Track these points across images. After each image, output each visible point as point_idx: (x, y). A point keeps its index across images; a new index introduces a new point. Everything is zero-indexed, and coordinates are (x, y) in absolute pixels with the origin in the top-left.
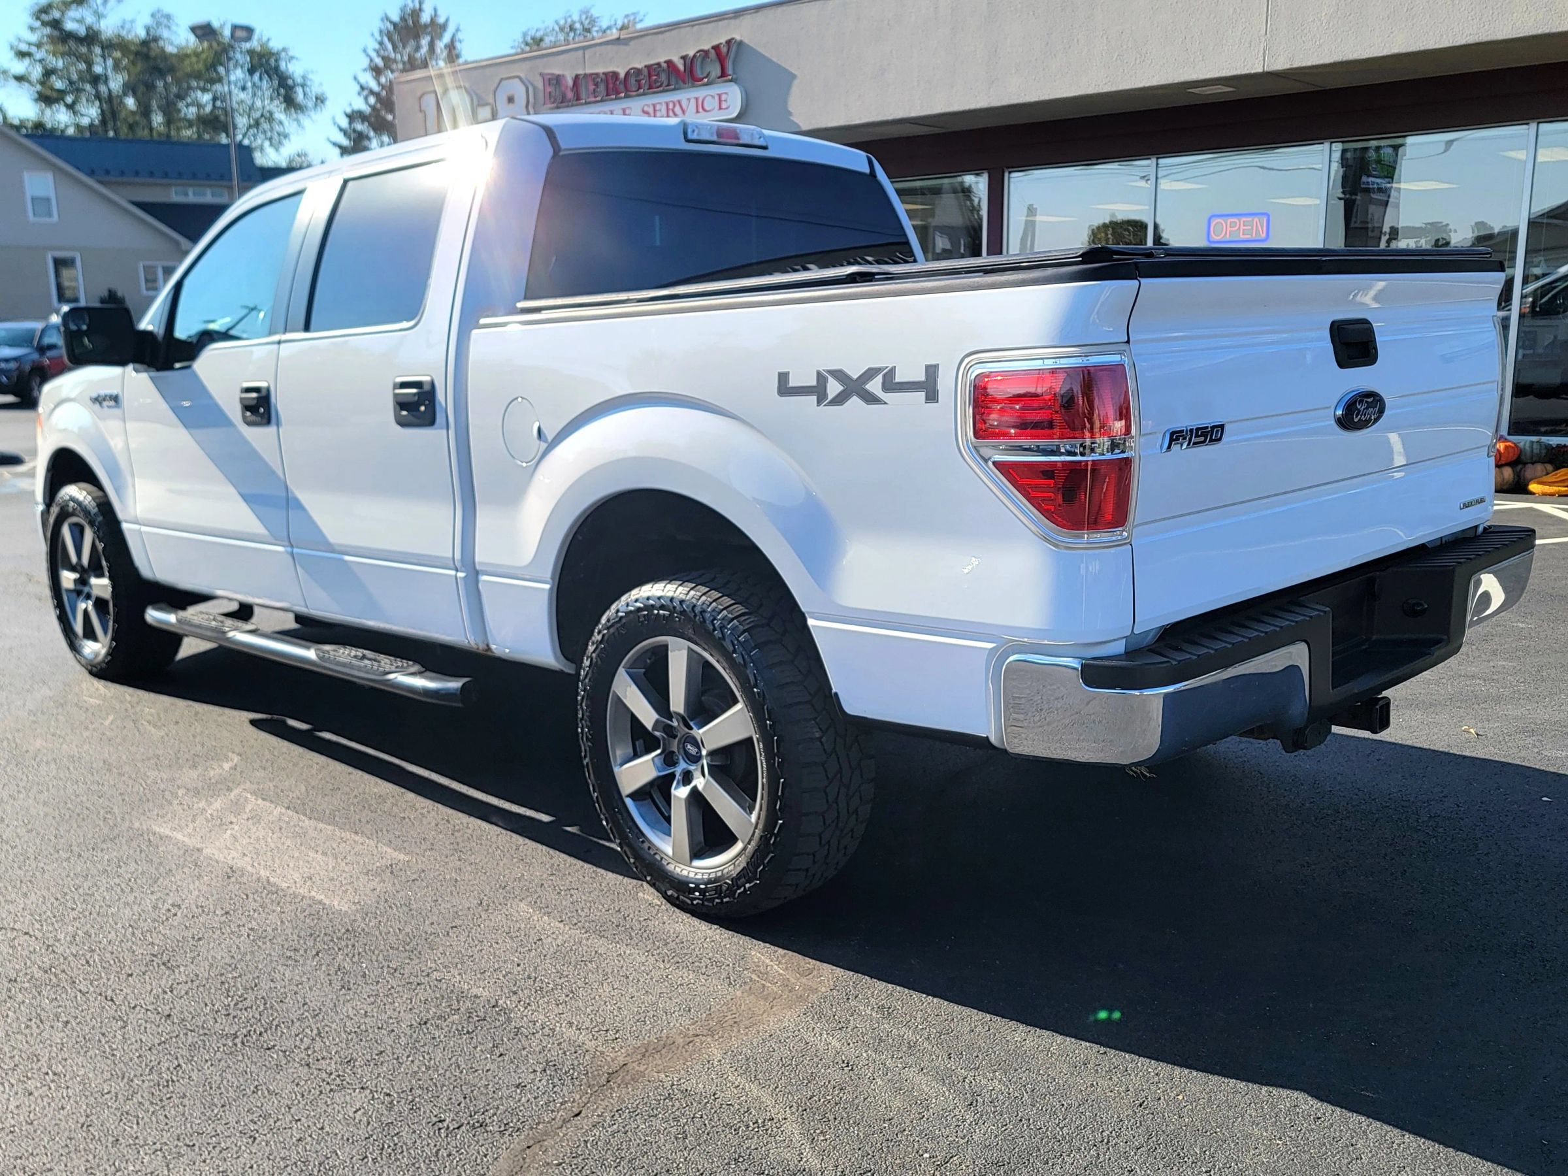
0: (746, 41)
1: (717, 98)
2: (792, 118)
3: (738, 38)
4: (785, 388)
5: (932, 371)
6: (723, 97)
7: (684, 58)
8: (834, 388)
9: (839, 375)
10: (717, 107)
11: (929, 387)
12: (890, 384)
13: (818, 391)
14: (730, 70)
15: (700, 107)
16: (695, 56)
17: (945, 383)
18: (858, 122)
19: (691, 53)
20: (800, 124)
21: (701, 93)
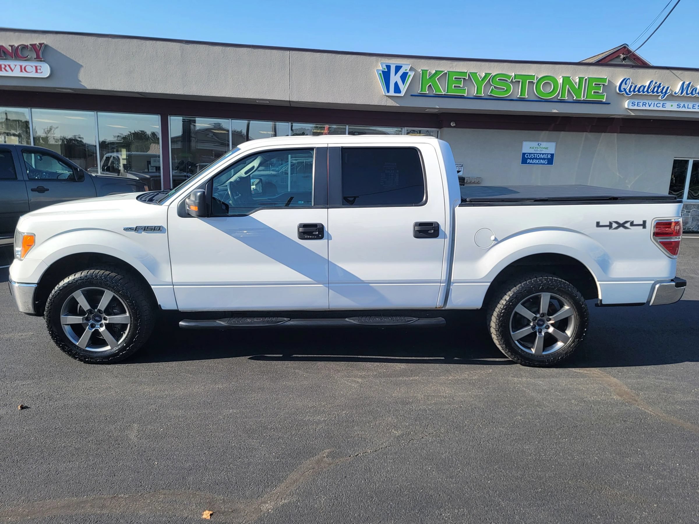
0: (50, 45)
1: (34, 68)
2: (82, 83)
3: (45, 43)
4: (598, 225)
5: (645, 222)
6: (38, 68)
7: (12, 46)
8: (615, 225)
9: (616, 222)
10: (34, 71)
11: (644, 225)
12: (632, 224)
13: (610, 226)
14: (41, 56)
15: (23, 69)
16: (18, 46)
17: (648, 225)
18: (118, 90)
19: (16, 45)
20: (86, 86)
21: (24, 64)
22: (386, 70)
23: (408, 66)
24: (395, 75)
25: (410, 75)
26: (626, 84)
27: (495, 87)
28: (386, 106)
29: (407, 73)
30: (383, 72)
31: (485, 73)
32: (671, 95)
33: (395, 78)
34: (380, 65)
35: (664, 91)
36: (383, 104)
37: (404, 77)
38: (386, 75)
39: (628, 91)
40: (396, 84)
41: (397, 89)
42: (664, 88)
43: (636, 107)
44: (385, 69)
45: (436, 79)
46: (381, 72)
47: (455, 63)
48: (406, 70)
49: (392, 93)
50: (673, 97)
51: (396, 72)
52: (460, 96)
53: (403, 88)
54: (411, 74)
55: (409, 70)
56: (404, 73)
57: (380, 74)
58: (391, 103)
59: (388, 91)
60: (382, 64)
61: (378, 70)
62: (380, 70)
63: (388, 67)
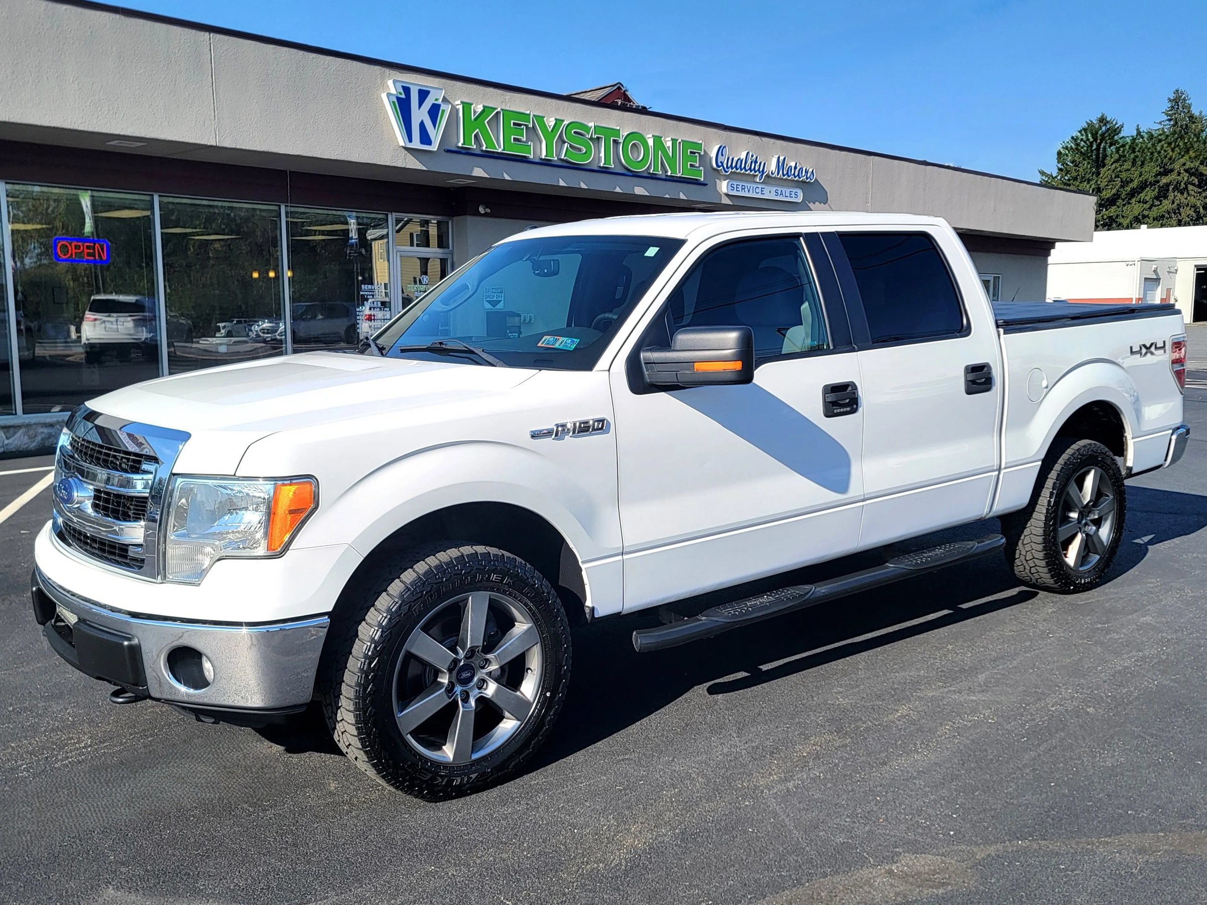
12: (1156, 347)
22: (403, 96)
23: (440, 91)
24: (419, 108)
25: (443, 111)
26: (722, 155)
27: (571, 146)
28: (405, 168)
29: (439, 106)
30: (398, 98)
31: (556, 119)
32: (768, 176)
33: (420, 114)
34: (391, 85)
35: (761, 170)
36: (400, 164)
37: (434, 112)
38: (403, 106)
39: (725, 166)
40: (422, 125)
41: (425, 138)
42: (760, 163)
43: (734, 193)
44: (400, 93)
45: (486, 122)
46: (395, 100)
47: (509, 95)
48: (437, 100)
49: (416, 144)
50: (769, 179)
51: (421, 104)
52: (520, 158)
53: (436, 135)
54: (446, 109)
55: (442, 101)
56: (434, 105)
57: (394, 102)
58: (413, 163)
59: (410, 141)
60: (395, 82)
61: (389, 95)
62: (392, 95)
63: (407, 90)
